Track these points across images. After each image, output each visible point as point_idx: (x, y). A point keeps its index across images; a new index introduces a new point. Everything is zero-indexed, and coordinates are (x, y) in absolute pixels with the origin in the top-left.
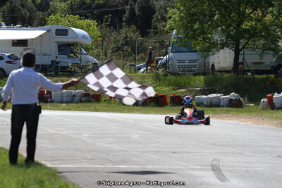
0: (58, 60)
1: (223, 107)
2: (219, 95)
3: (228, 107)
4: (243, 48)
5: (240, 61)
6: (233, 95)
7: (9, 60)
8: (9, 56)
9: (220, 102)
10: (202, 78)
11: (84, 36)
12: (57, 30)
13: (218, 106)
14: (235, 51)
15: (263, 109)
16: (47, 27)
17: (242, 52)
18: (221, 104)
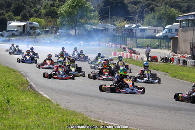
0: (29, 31)
11: (37, 25)
12: (30, 23)
14: (75, 30)
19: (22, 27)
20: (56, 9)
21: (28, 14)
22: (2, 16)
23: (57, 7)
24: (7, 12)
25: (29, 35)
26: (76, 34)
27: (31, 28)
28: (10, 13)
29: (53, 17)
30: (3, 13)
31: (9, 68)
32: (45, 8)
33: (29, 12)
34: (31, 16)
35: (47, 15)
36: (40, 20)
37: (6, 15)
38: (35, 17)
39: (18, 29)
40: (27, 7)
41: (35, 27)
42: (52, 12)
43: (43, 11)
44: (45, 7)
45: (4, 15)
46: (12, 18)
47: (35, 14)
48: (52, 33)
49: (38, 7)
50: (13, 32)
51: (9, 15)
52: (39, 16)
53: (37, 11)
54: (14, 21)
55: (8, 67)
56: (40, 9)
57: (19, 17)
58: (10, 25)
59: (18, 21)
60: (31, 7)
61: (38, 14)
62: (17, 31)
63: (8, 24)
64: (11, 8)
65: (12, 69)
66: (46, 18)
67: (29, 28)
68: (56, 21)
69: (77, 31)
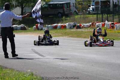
2: (17, 25)
3: (20, 30)
5: (24, 12)
6: (22, 25)
9: (17, 28)
13: (17, 30)
15: (34, 30)
17: (24, 8)
18: (18, 29)
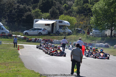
0: (59, 31)
1: (103, 47)
2: (102, 44)
4: (114, 29)
7: (43, 30)
8: (43, 29)
10: (100, 38)
11: (68, 23)
12: (59, 21)
14: (111, 30)
15: (114, 48)
16: (57, 20)
19: (51, 26)
20: (90, 6)
21: (58, 11)
22: (29, 13)
23: (91, 4)
24: (34, 8)
25: (58, 35)
26: (113, 34)
27: (61, 27)
28: (37, 9)
29: (86, 15)
30: (29, 9)
31: (35, 72)
32: (77, 5)
33: (59, 9)
34: (61, 13)
35: (80, 12)
36: (71, 18)
37: (33, 11)
38: (66, 14)
39: (46, 27)
40: (57, 3)
41: (65, 26)
42: (85, 10)
43: (75, 8)
44: (77, 3)
45: (30, 11)
46: (40, 15)
47: (66, 11)
48: (84, 33)
49: (69, 3)
50: (40, 31)
51: (36, 12)
52: (70, 14)
53: (68, 8)
54: (41, 19)
55: (33, 71)
56: (72, 5)
57: (48, 14)
58: (37, 23)
59: (46, 18)
60: (61, 3)
61: (69, 11)
62: (44, 30)
63: (34, 22)
64: (39, 4)
65: (38, 73)
66: (78, 16)
67: (58, 27)
68: (90, 19)
69: (113, 32)
